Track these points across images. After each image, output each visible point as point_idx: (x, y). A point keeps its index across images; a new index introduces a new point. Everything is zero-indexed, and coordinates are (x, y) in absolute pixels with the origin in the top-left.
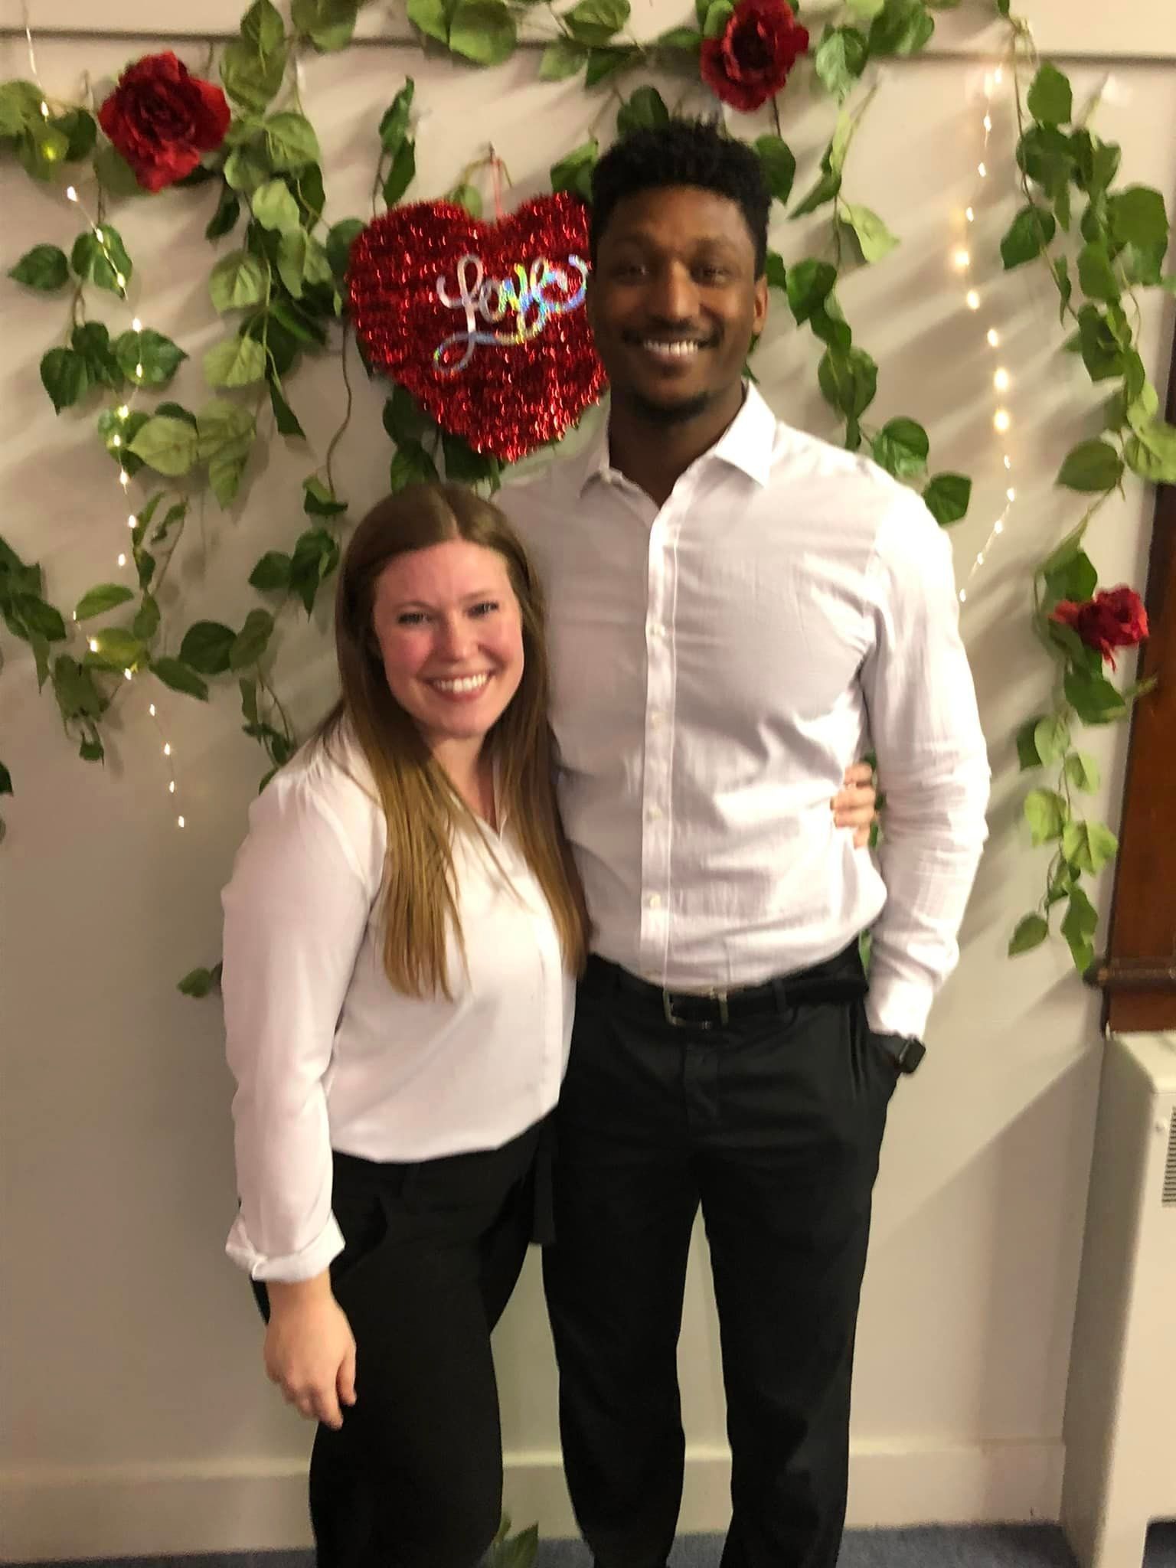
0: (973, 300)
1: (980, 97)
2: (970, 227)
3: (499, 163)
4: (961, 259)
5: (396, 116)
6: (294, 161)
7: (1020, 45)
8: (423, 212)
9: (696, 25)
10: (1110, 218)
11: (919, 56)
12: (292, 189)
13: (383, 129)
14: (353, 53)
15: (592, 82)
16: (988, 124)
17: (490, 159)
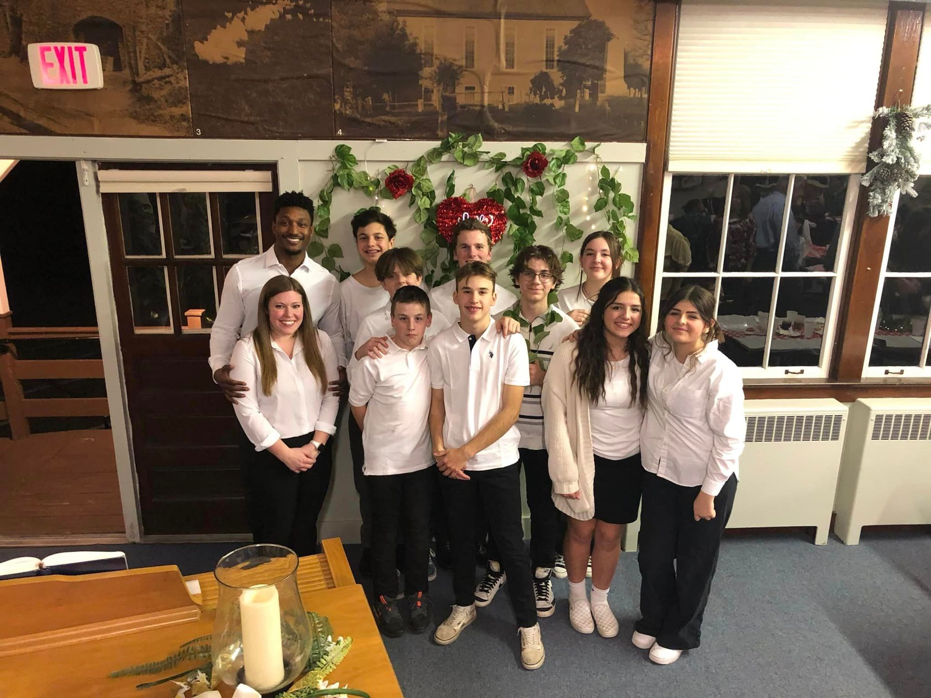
0: (588, 218)
1: (589, 171)
2: (587, 201)
3: (474, 188)
4: (585, 208)
5: (450, 178)
6: (428, 191)
7: (598, 160)
8: (456, 199)
9: (521, 157)
10: (620, 200)
11: (575, 162)
12: (428, 197)
13: (448, 182)
14: (440, 163)
15: (497, 170)
16: (591, 178)
17: (472, 187)
